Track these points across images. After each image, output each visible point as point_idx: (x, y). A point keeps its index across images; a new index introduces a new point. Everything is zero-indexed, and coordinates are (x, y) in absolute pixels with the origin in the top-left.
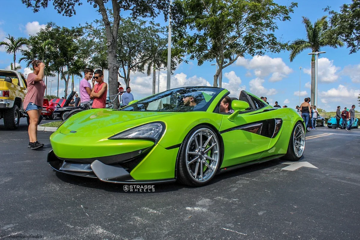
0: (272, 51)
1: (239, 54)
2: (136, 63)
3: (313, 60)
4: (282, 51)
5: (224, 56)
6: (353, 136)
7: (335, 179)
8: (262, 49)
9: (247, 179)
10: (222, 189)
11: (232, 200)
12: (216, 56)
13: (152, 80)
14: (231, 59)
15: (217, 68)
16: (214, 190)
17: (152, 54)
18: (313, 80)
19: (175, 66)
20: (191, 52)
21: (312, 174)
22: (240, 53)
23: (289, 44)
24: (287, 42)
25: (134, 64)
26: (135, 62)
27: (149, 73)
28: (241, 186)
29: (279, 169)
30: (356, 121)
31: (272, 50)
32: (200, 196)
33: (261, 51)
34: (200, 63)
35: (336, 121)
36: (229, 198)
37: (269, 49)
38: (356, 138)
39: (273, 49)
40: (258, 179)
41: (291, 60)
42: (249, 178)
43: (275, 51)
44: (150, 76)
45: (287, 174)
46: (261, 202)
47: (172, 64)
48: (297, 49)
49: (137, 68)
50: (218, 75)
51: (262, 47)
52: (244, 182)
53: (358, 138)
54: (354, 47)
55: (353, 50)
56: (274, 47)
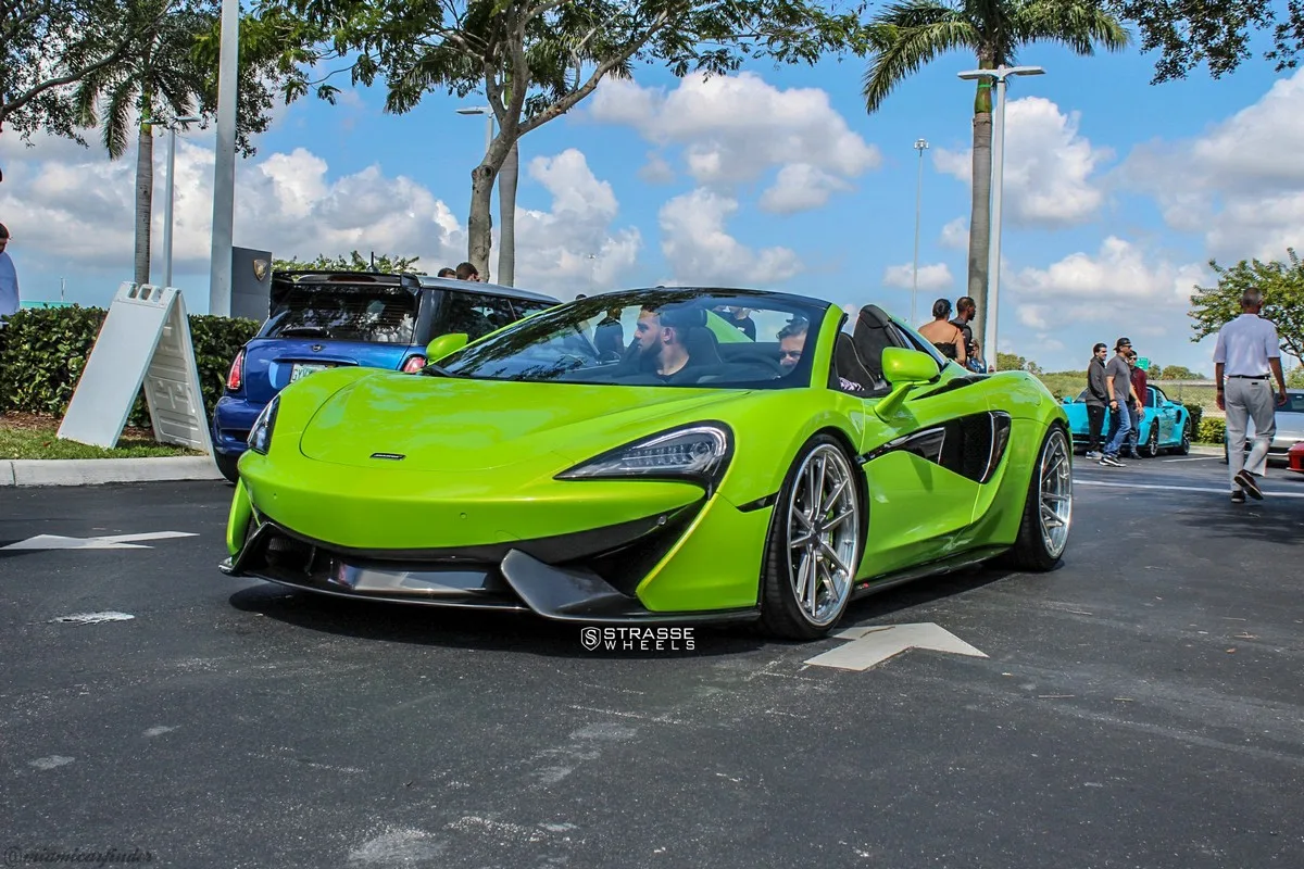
0: (781, 55)
1: (609, 63)
2: (35, 82)
3: (983, 107)
4: (827, 55)
5: (524, 70)
6: (1164, 491)
7: (1063, 709)
8: (729, 41)
9: (627, 719)
10: (491, 774)
11: (544, 829)
12: (488, 65)
13: (134, 183)
14: (560, 89)
15: (489, 128)
16: (449, 778)
17: (131, 36)
18: (982, 212)
19: (264, 112)
20: (356, 38)
21: (955, 686)
22: (615, 58)
23: (864, 20)
24: (856, 11)
25: (24, 88)
26: (29, 79)
27: (114, 143)
28: (594, 755)
29: (795, 662)
30: (1178, 420)
31: (778, 45)
32: (370, 813)
33: (724, 52)
34: (402, 97)
35: (1086, 419)
36: (528, 820)
37: (764, 39)
38: (1174, 504)
39: (781, 43)
40: (682, 717)
41: (873, 104)
42: (638, 711)
43: (792, 50)
44: (122, 158)
45: (834, 686)
46: (694, 836)
47: (245, 97)
48: (902, 47)
49: (45, 114)
50: (496, 171)
51: (726, 28)
52: (609, 735)
53: (1181, 503)
54: (1173, 48)
55: (1172, 62)
56: (790, 32)
